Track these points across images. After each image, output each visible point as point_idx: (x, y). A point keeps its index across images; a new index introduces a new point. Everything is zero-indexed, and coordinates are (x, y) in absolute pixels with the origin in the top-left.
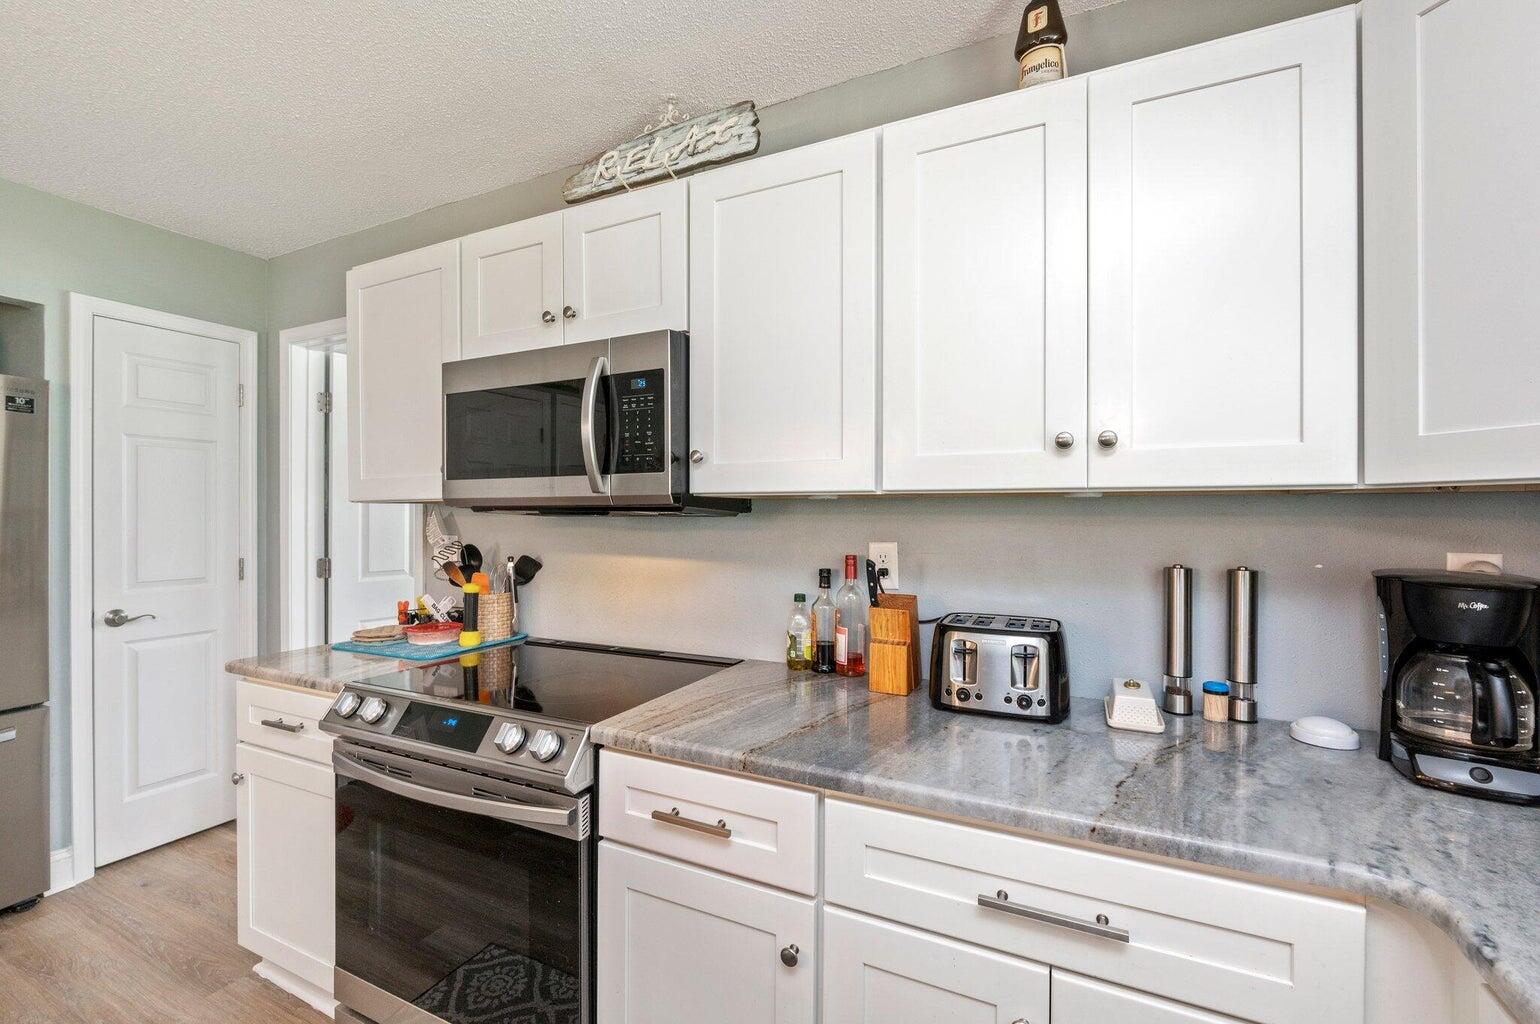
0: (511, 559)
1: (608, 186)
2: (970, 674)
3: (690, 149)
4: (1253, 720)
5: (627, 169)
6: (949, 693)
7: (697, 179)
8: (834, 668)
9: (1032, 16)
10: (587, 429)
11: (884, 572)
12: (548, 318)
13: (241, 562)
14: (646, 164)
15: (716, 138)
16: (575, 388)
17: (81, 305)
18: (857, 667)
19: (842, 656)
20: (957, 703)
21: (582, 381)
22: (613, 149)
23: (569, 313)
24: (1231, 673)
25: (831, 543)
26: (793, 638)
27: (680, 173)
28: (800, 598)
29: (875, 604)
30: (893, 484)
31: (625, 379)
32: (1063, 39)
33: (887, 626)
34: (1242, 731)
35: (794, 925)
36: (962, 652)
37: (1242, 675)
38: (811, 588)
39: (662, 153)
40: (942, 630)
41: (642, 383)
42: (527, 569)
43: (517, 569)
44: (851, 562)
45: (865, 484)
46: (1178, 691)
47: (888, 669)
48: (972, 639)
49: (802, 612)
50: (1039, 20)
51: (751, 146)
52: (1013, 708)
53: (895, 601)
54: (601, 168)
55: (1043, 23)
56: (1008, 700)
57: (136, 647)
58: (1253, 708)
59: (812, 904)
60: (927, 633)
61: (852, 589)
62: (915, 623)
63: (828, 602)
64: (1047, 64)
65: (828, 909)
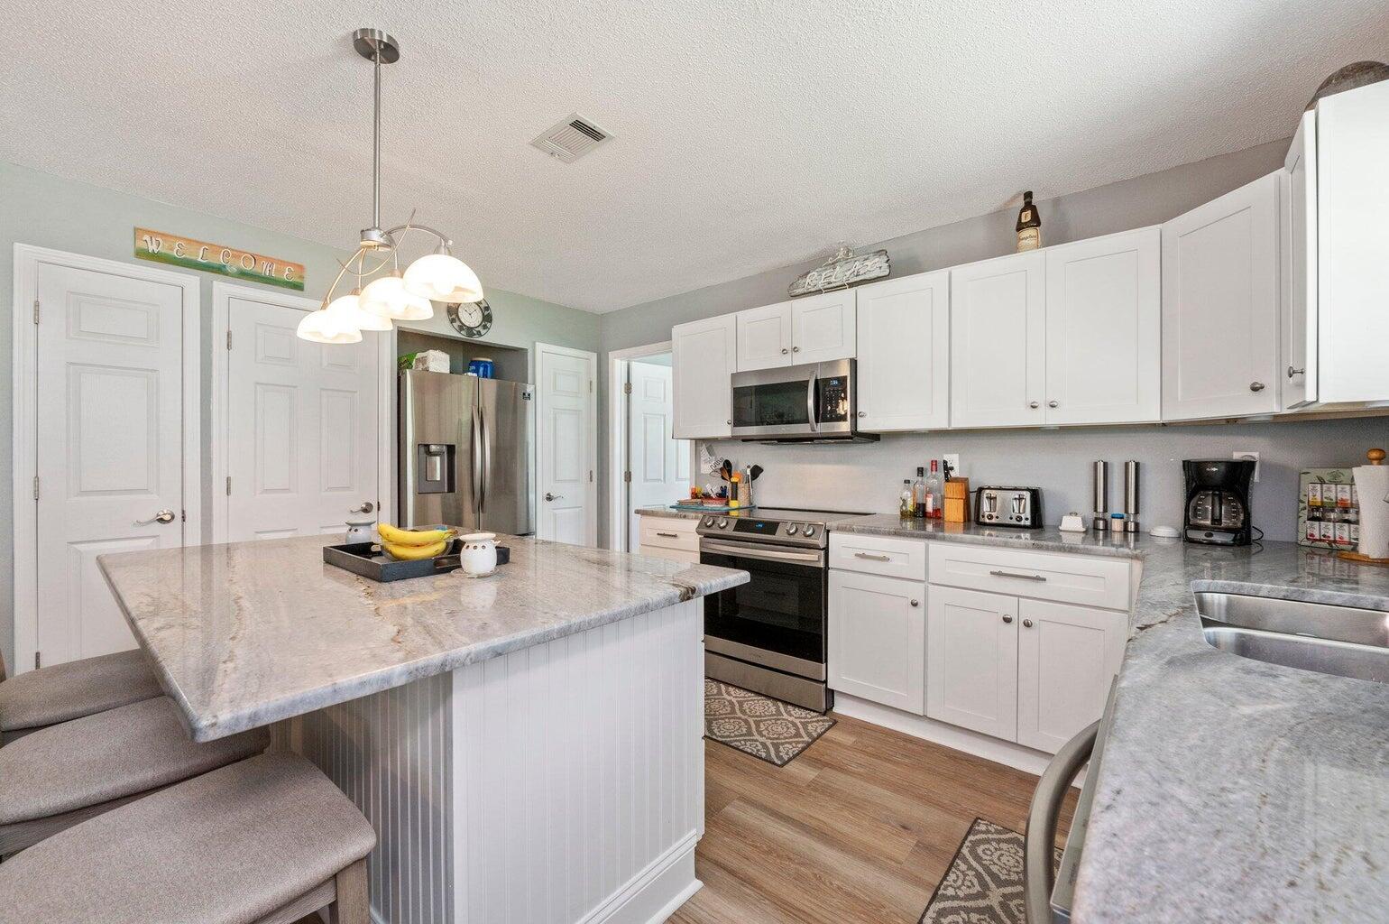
0: (748, 467)
1: (813, 290)
2: (993, 508)
3: (855, 273)
4: (1137, 531)
5: (822, 281)
6: (983, 516)
7: (861, 289)
8: (925, 514)
9: (1023, 214)
10: (811, 403)
11: (952, 469)
12: (784, 351)
13: (591, 472)
14: (833, 279)
15: (868, 268)
16: (804, 385)
17: (540, 347)
18: (938, 515)
19: (930, 508)
20: (987, 521)
21: (808, 381)
22: (814, 270)
23: (795, 349)
24: (1126, 511)
25: (923, 455)
26: (904, 501)
27: (851, 285)
28: (907, 482)
29: (947, 481)
30: (956, 425)
31: (827, 381)
32: (1039, 224)
33: (954, 491)
34: (1131, 537)
35: (916, 592)
36: (990, 498)
37: (1132, 510)
38: (913, 477)
39: (840, 274)
40: (981, 490)
41: (835, 382)
42: (756, 471)
43: (751, 471)
44: (934, 464)
45: (943, 425)
46: (1100, 519)
47: (954, 511)
48: (993, 493)
49: (908, 489)
50: (1027, 216)
51: (887, 273)
52: (1014, 522)
53: (956, 480)
54: (808, 280)
55: (1029, 218)
56: (1011, 518)
57: (557, 512)
58: (1137, 525)
59: (922, 585)
60: (973, 497)
61: (934, 477)
62: (968, 492)
63: (922, 483)
64: (1031, 237)
65: (930, 586)
